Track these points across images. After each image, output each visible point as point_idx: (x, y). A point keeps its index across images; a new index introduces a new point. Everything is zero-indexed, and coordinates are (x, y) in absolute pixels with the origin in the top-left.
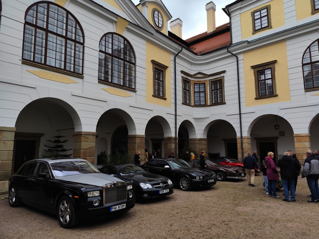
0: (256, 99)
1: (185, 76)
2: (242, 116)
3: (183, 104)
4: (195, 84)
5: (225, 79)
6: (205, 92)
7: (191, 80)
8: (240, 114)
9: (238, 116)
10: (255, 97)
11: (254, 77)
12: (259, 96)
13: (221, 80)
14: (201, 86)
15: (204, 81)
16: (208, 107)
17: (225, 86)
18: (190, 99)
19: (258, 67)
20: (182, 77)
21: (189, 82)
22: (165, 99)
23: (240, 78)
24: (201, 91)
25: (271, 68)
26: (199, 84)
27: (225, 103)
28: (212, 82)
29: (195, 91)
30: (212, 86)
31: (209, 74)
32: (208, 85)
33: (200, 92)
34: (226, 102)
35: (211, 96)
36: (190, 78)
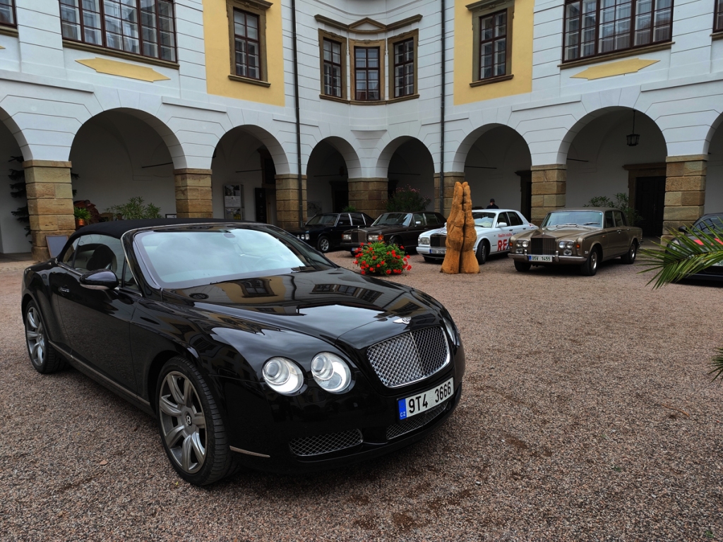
0: (472, 86)
1: (329, 30)
2: (448, 127)
3: (322, 97)
4: (356, 48)
5: (421, 36)
6: (378, 69)
7: (346, 38)
8: (443, 122)
9: (439, 126)
10: (471, 82)
11: (471, 32)
12: (480, 79)
13: (412, 39)
14: (370, 55)
15: (376, 41)
16: (384, 106)
17: (419, 55)
18: (343, 87)
19: (482, 7)
20: (320, 31)
21: (340, 44)
22: (268, 86)
23: (447, 35)
24: (370, 66)
25: (505, 10)
26: (367, 48)
27: (417, 97)
28: (395, 44)
29: (357, 66)
30: (395, 55)
31: (386, 23)
32: (387, 52)
33: (367, 69)
34: (419, 93)
35: (392, 79)
36: (343, 34)
